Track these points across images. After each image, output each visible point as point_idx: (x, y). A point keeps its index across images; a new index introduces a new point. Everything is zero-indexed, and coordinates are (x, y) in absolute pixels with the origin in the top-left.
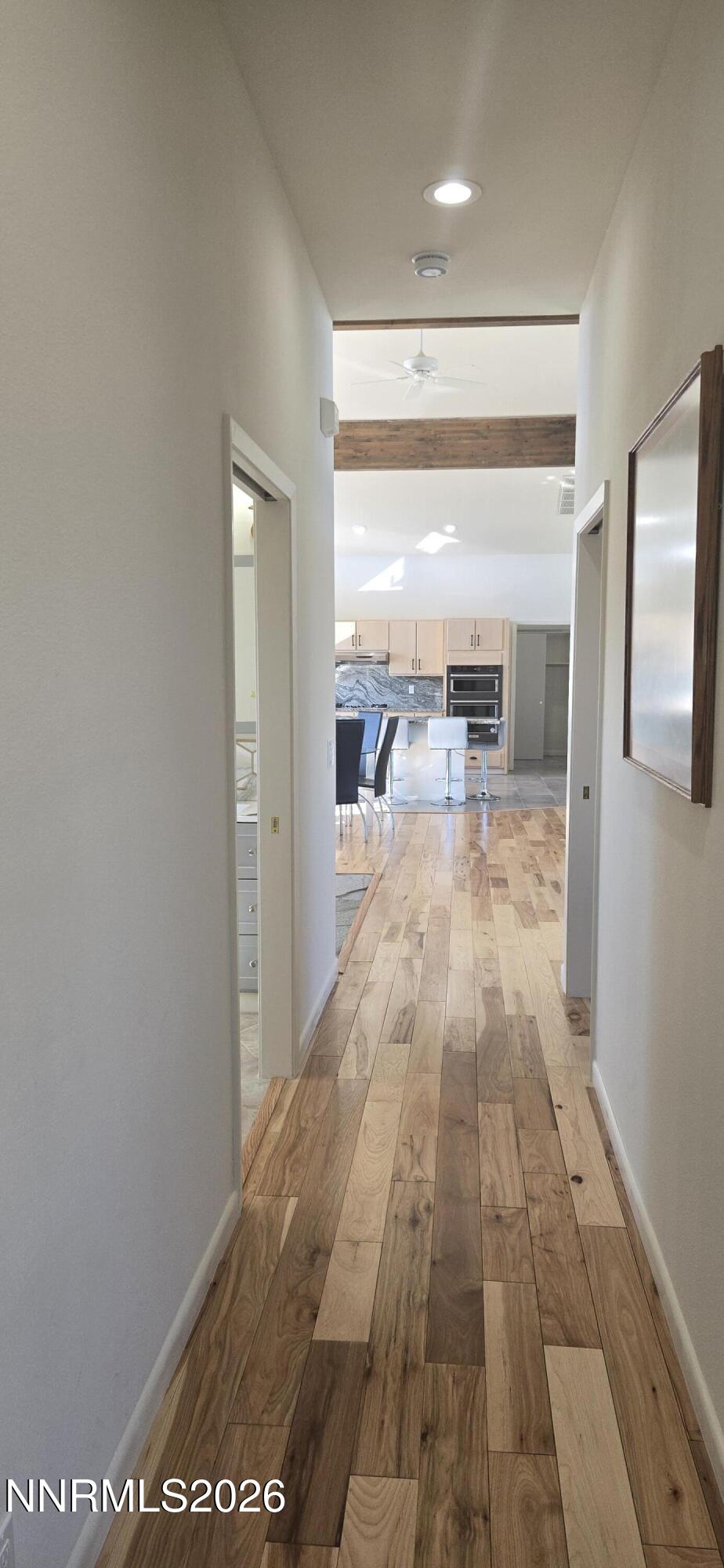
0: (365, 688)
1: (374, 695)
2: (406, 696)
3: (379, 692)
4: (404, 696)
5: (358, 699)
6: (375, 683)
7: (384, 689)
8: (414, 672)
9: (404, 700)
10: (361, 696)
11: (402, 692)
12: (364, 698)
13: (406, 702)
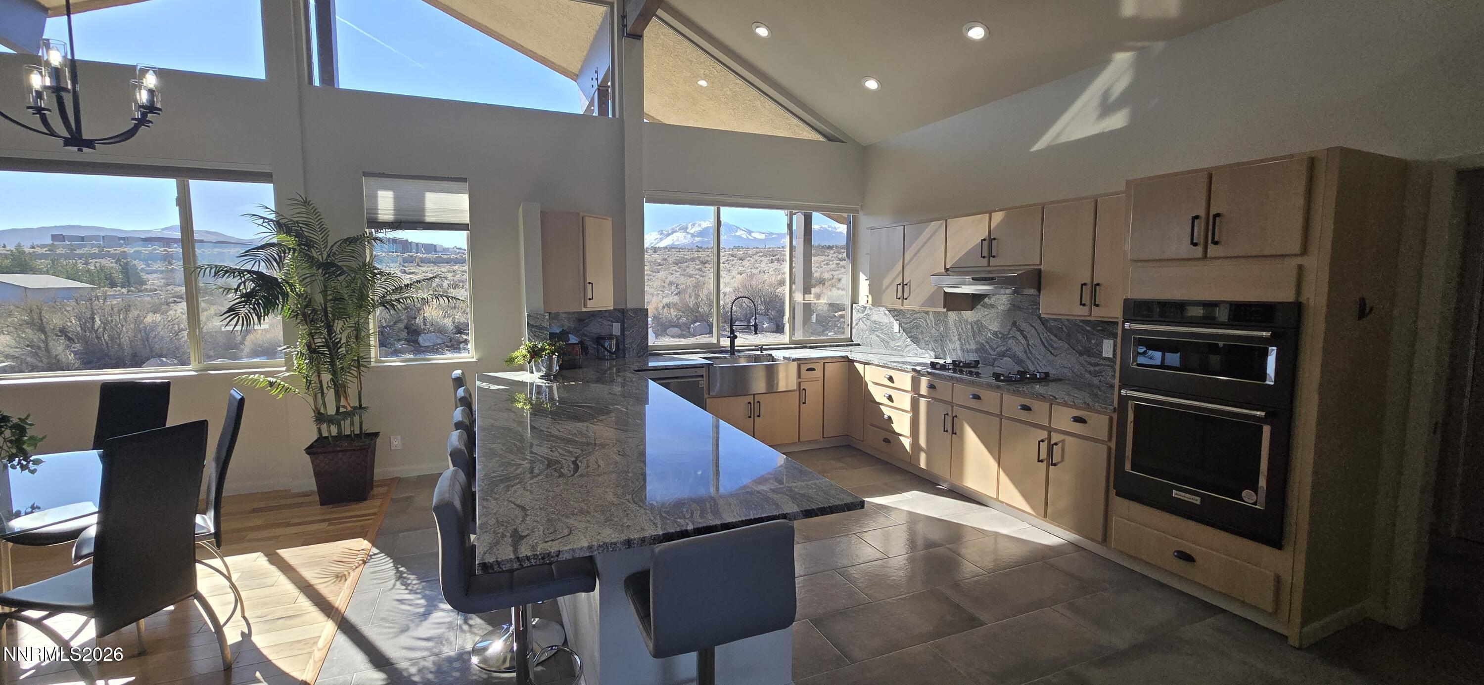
0: (1025, 337)
1: (1039, 351)
2: (1097, 360)
3: (1049, 348)
4: (1093, 360)
5: (1014, 357)
6: (1040, 328)
7: (1058, 343)
8: (1084, 311)
9: (1092, 368)
10: (1018, 350)
11: (1087, 352)
12: (1022, 356)
13: (1096, 374)
